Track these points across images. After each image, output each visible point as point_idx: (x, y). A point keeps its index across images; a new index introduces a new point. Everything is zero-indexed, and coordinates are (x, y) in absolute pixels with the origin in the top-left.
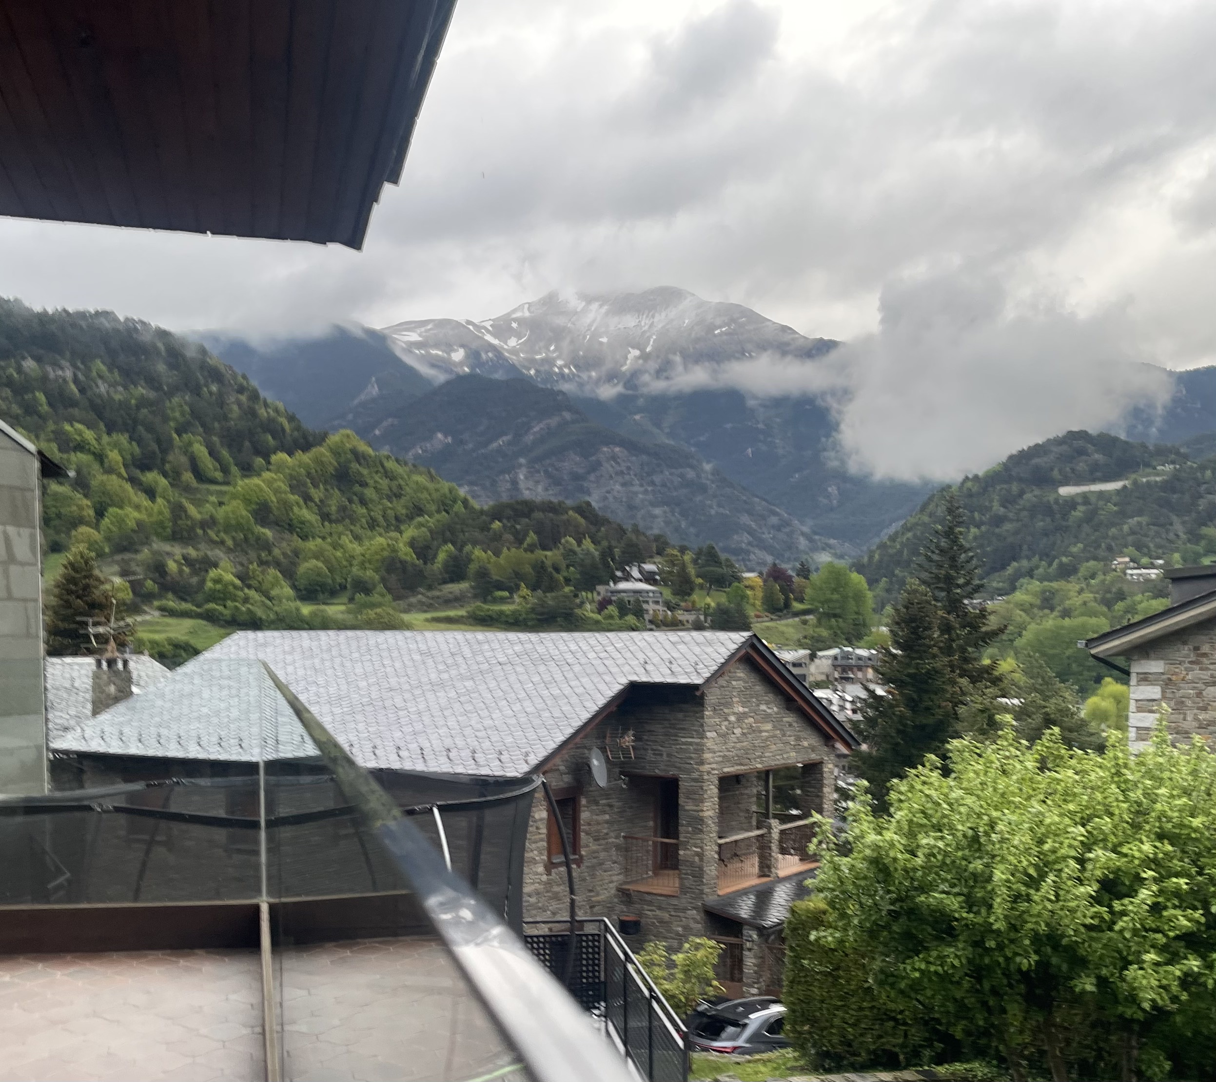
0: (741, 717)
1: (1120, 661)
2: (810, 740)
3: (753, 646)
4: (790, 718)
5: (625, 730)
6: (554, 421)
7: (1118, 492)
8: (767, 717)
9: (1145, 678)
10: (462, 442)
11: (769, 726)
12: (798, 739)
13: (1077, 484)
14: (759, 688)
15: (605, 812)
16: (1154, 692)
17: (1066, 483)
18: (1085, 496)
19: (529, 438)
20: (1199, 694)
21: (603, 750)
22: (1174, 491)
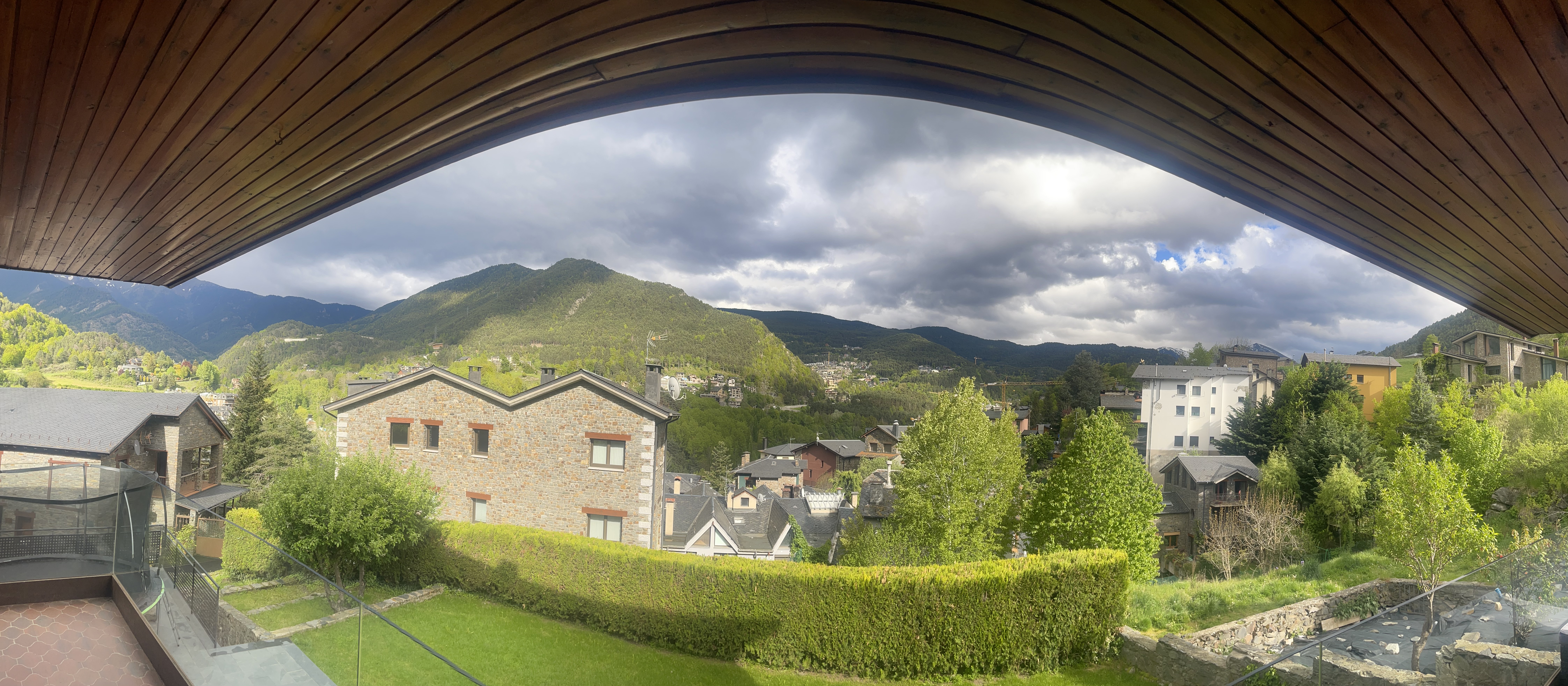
0: (192, 427)
1: (334, 413)
2: (216, 436)
3: (198, 400)
4: (209, 428)
5: (148, 432)
6: (105, 304)
7: (304, 342)
8: (201, 427)
9: (342, 419)
10: (70, 309)
11: (202, 431)
12: (212, 436)
13: (290, 338)
14: (199, 416)
15: (137, 465)
16: (345, 424)
17: (287, 337)
18: (293, 342)
19: (95, 309)
20: (359, 426)
21: (139, 440)
22: (322, 343)
